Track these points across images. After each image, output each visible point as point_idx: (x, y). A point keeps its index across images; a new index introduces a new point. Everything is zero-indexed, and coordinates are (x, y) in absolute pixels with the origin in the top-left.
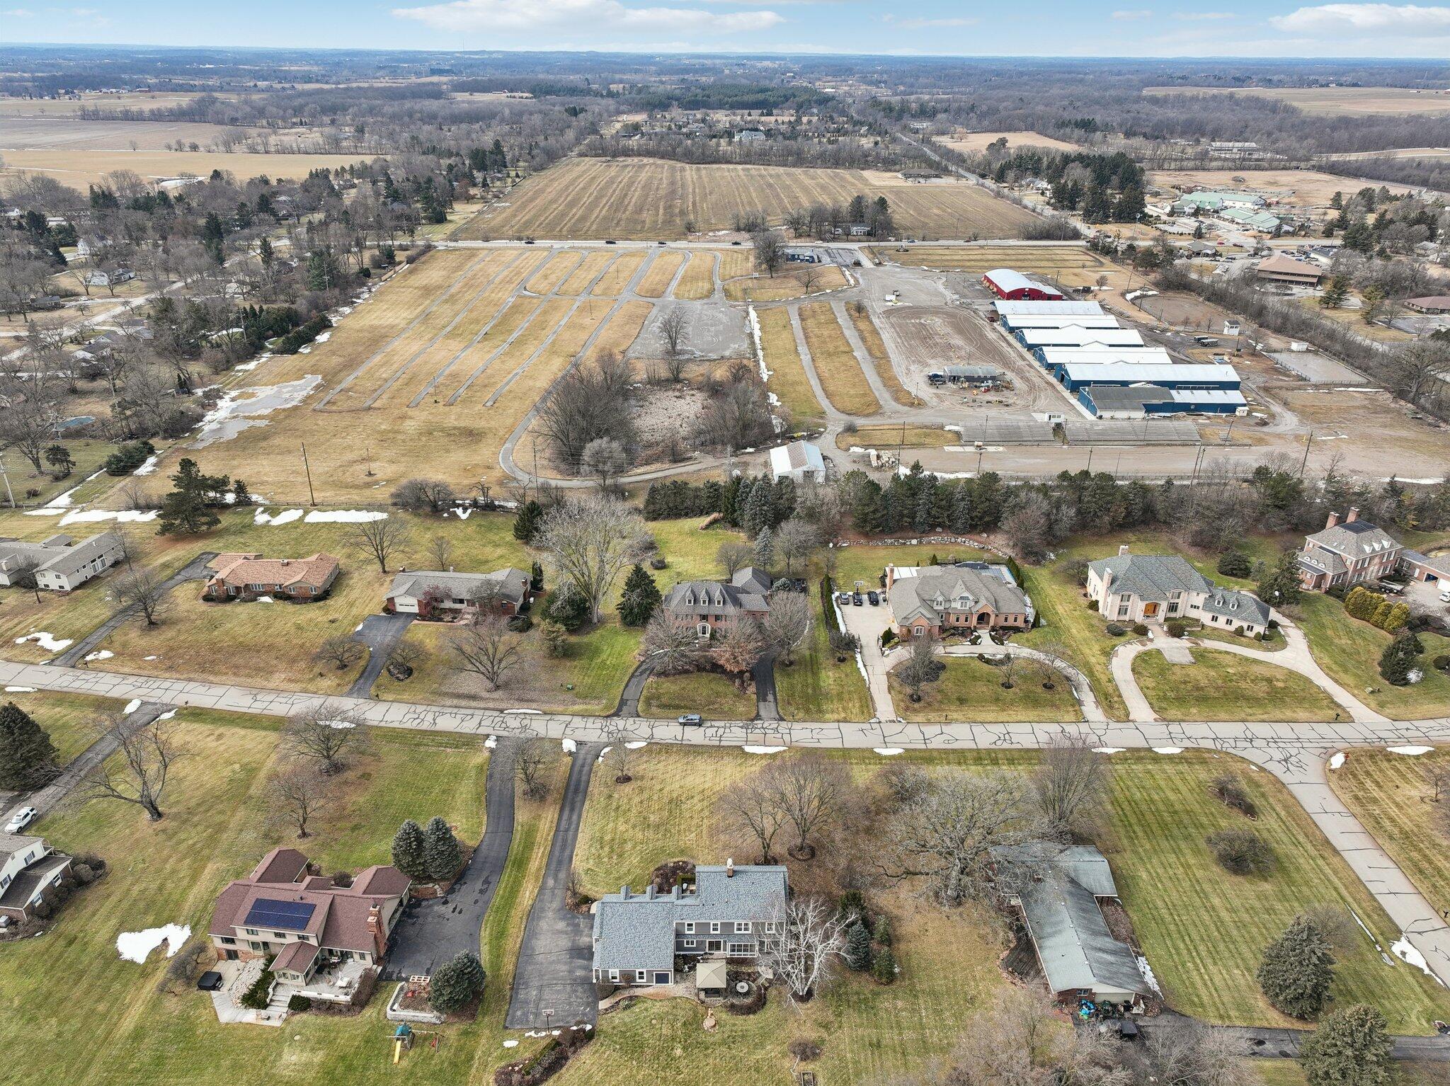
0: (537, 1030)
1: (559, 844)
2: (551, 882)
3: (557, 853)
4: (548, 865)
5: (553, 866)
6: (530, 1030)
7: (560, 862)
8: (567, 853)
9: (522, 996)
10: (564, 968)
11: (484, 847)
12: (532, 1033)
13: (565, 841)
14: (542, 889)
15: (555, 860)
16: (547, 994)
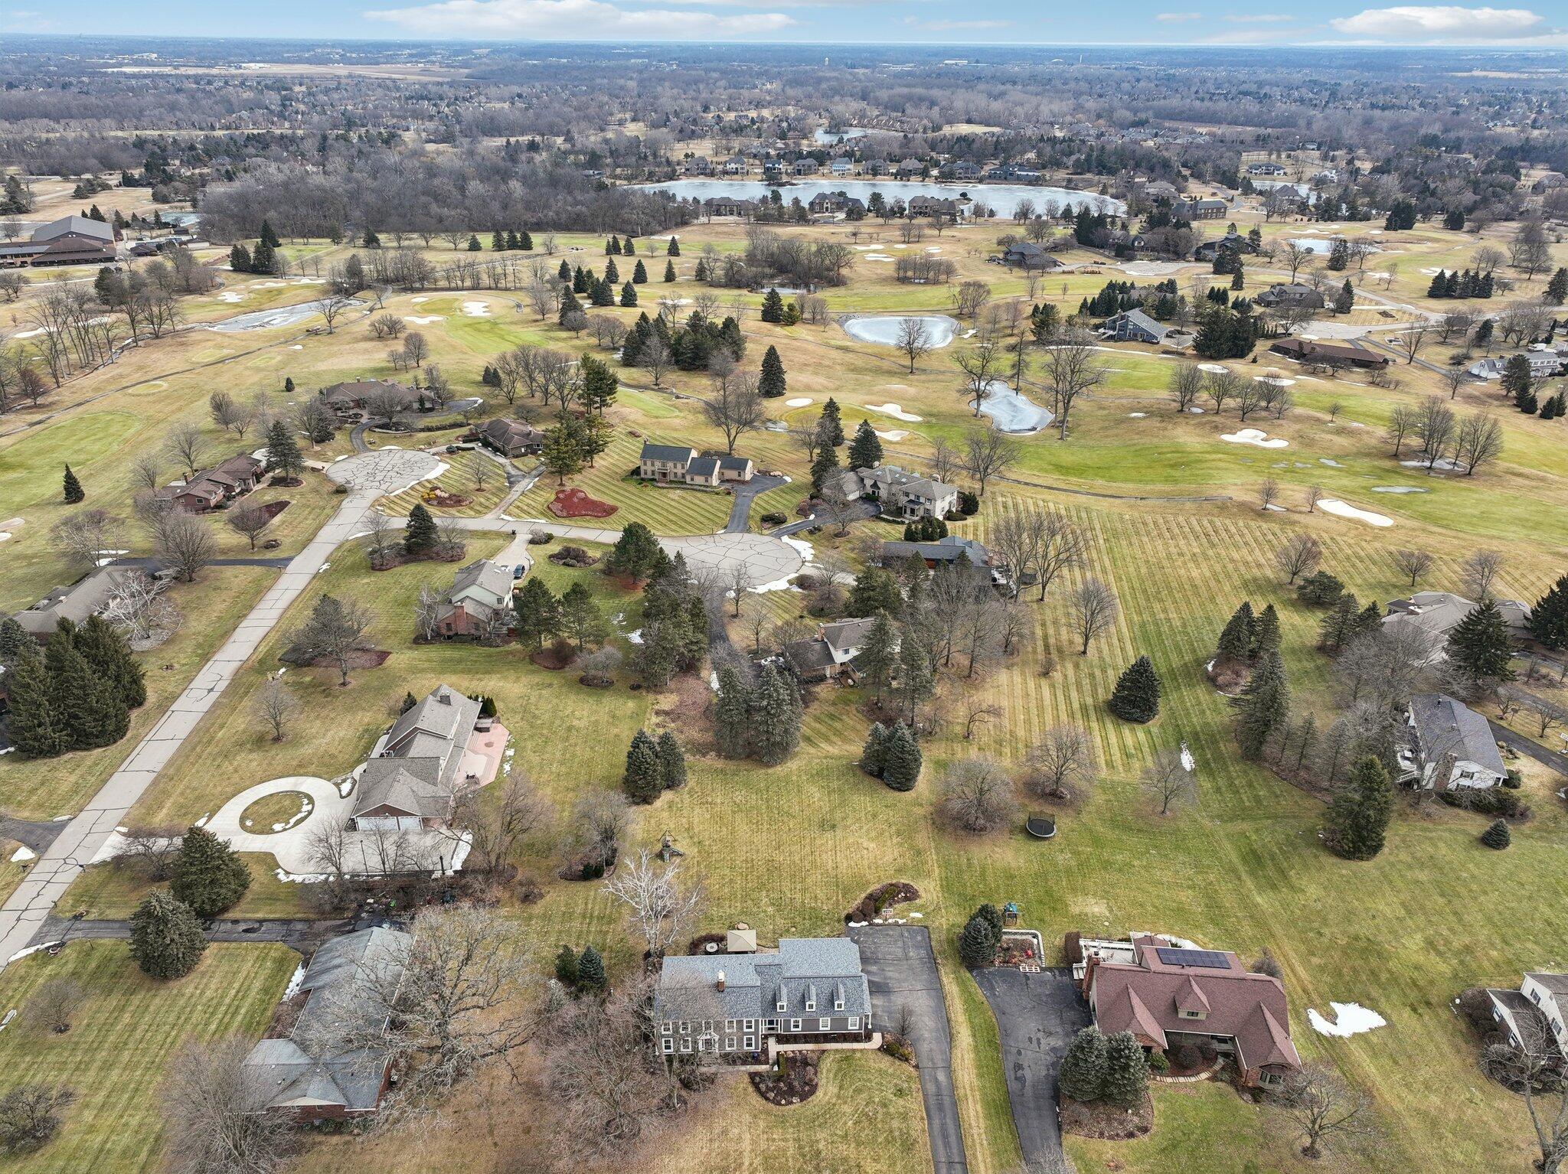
0: (896, 924)
1: (953, 1139)
2: (941, 1076)
3: (949, 1122)
4: (955, 1104)
5: (947, 1100)
6: (903, 925)
7: (941, 1108)
8: (936, 1122)
9: (923, 953)
10: (890, 974)
11: (1052, 1133)
12: (901, 922)
13: (947, 1144)
14: (949, 1069)
15: (949, 1115)
16: (899, 953)
